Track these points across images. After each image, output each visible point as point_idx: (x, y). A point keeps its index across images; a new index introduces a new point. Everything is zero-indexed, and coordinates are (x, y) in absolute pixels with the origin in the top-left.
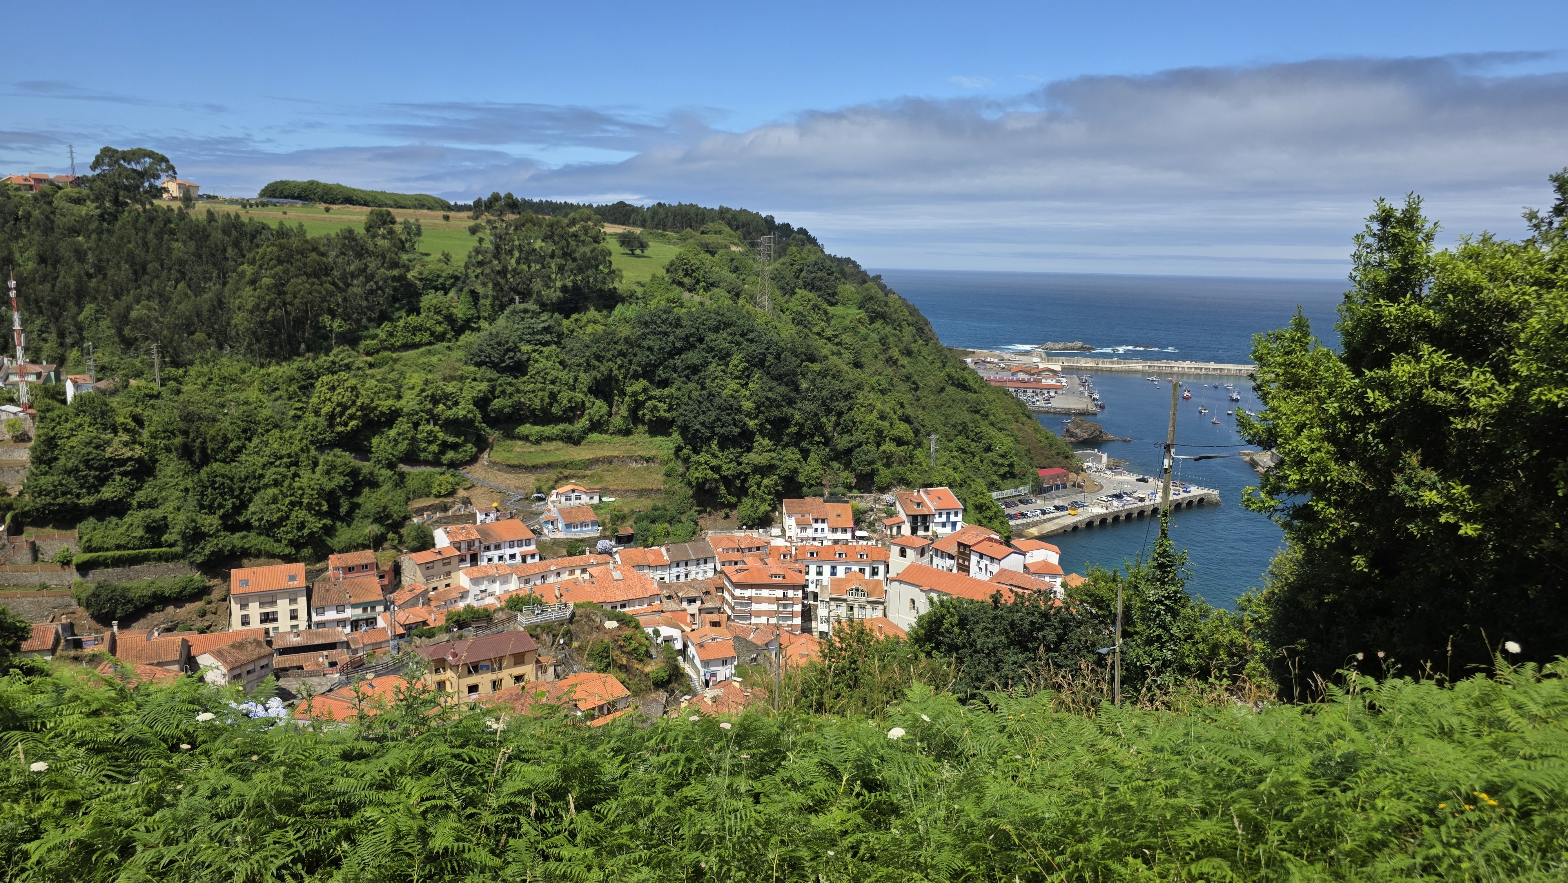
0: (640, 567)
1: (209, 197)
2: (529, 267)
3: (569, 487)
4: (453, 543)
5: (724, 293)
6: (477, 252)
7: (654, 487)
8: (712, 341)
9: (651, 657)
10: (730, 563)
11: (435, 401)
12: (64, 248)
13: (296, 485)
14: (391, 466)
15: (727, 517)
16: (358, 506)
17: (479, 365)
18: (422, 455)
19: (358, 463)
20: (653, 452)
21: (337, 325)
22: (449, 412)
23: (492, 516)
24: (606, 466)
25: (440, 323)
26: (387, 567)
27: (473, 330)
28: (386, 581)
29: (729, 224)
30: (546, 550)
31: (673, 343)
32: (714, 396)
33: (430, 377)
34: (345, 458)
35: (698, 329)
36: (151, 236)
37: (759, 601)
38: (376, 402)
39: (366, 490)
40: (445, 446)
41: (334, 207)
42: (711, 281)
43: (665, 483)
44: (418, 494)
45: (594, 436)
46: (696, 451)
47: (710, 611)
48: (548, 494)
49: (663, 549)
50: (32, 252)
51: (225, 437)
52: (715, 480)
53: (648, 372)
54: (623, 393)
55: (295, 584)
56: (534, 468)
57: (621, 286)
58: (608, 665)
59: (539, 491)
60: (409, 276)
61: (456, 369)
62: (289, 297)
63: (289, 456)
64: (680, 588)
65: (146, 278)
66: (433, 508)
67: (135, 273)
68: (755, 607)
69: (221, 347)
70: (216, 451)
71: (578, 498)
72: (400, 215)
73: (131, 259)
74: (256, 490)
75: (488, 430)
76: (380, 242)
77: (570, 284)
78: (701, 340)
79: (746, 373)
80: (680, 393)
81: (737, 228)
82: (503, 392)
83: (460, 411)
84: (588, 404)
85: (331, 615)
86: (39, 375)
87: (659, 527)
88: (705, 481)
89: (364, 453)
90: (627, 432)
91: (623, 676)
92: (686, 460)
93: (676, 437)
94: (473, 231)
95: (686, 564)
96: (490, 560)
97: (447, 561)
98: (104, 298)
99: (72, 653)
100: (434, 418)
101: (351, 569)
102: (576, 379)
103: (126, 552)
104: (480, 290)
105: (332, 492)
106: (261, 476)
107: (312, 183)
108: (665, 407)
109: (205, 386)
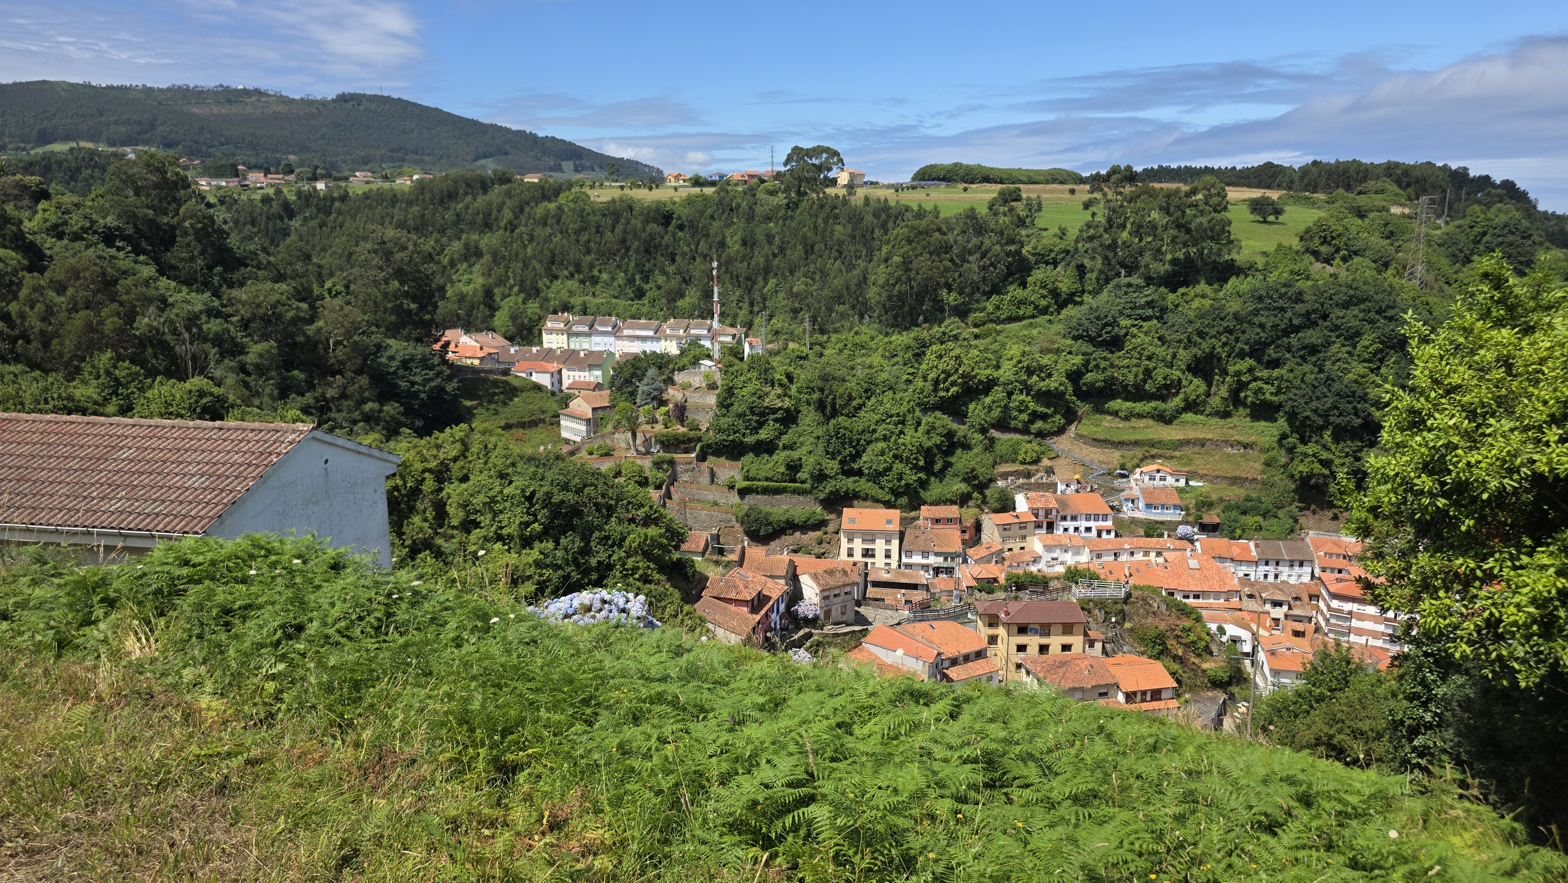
0: (1222, 559)
1: (872, 183)
2: (1141, 240)
3: (1155, 467)
4: (1031, 509)
5: (1367, 262)
6: (1089, 226)
7: (1250, 476)
8: (1338, 318)
9: (1211, 653)
10: (1333, 570)
11: (1030, 372)
12: (760, 234)
13: (901, 441)
14: (983, 431)
15: (1335, 518)
16: (950, 465)
17: (1076, 338)
18: (1013, 423)
19: (955, 426)
20: (1253, 438)
21: (951, 298)
22: (1042, 384)
23: (1073, 487)
24: (1197, 449)
25: (1044, 297)
26: (969, 523)
27: (1076, 303)
28: (967, 536)
29: (1398, 182)
30: (1122, 528)
31: (1290, 320)
32: (1333, 380)
33: (1027, 349)
34: (944, 421)
35: (1322, 305)
36: (820, 221)
37: (1362, 617)
38: (976, 371)
39: (959, 451)
40: (1035, 416)
41: (973, 186)
42: (1354, 249)
43: (1263, 472)
44: (1004, 459)
45: (1189, 416)
46: (1304, 441)
47: (1298, 619)
48: (1132, 472)
49: (1252, 544)
50: (738, 237)
51: (850, 395)
52: (1325, 476)
53: (1256, 351)
54: (1224, 373)
55: (891, 527)
56: (1119, 444)
57: (1240, 258)
58: (1161, 653)
59: (1123, 467)
60: (1024, 251)
61: (1053, 342)
62: (913, 274)
63: (898, 415)
64: (1266, 588)
65: (813, 257)
66: (1017, 474)
67: (806, 253)
68: (1355, 623)
69: (862, 317)
70: (843, 407)
71: (1163, 479)
72: (1028, 192)
73: (804, 241)
74: (869, 443)
75: (1078, 403)
76: (1002, 219)
77: (1182, 257)
78: (1325, 317)
79: (1379, 356)
80: (1291, 375)
81: (1408, 185)
82: (1097, 366)
83: (1052, 384)
84: (1184, 383)
85: (917, 559)
86: (734, 336)
87: (1250, 520)
88: (1311, 475)
89: (960, 416)
90: (1226, 415)
91: (1176, 667)
92: (1291, 450)
93: (1282, 423)
94: (1087, 206)
95: (1277, 564)
96: (1066, 530)
97: (1023, 526)
98: (783, 274)
99: (715, 558)
100: (1027, 389)
101: (937, 521)
102: (1174, 356)
103: (771, 484)
104: (1087, 263)
105: (929, 450)
106: (874, 431)
107: (956, 165)
108: (1273, 390)
109: (841, 351)
